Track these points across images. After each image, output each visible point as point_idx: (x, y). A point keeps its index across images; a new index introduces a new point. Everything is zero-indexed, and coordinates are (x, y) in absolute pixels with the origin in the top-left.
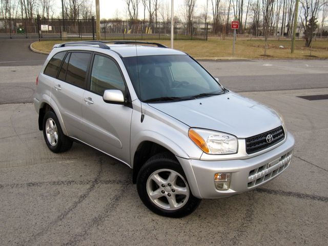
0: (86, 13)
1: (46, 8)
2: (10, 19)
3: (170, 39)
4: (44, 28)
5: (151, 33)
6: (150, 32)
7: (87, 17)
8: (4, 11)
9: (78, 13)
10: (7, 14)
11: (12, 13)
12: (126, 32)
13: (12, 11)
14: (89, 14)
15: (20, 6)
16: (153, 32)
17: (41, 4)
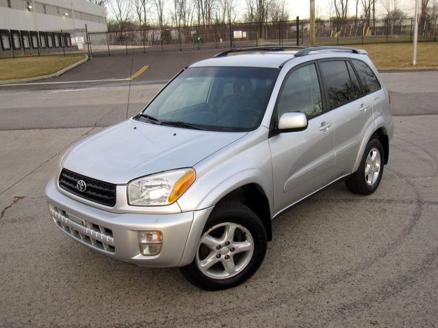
0: (277, 13)
1: (228, 9)
2: (186, 27)
3: (412, 42)
4: (238, 34)
5: (370, 35)
6: (369, 33)
7: (277, 19)
8: (178, 18)
9: (267, 14)
10: (182, 22)
11: (186, 19)
12: (333, 36)
13: (187, 15)
14: (280, 14)
15: (196, 10)
16: (373, 34)
17: (220, 5)
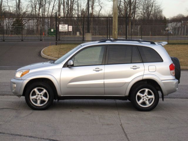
4: (63, 28)
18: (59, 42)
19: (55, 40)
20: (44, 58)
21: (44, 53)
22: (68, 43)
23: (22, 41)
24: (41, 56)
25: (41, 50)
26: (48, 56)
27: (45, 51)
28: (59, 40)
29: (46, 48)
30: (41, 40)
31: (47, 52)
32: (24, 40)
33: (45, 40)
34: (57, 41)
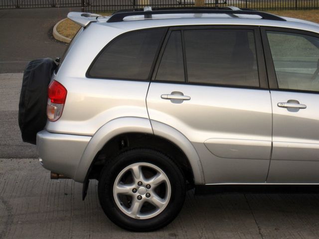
18: (87, 8)
19: (80, 5)
20: (59, 41)
21: (58, 32)
22: (106, 9)
23: (18, 7)
24: (53, 38)
25: (54, 25)
26: (67, 37)
27: (62, 26)
28: (88, 4)
29: (62, 20)
30: (54, 6)
31: (65, 29)
32: (21, 7)
33: (62, 5)
34: (84, 6)
